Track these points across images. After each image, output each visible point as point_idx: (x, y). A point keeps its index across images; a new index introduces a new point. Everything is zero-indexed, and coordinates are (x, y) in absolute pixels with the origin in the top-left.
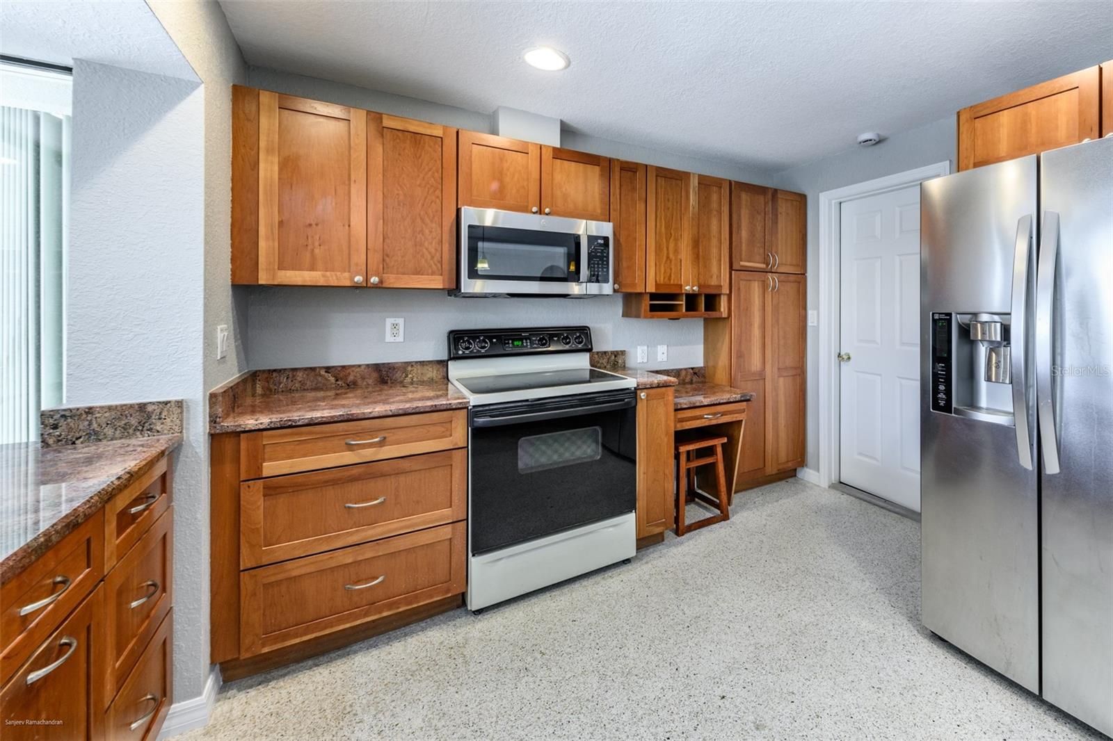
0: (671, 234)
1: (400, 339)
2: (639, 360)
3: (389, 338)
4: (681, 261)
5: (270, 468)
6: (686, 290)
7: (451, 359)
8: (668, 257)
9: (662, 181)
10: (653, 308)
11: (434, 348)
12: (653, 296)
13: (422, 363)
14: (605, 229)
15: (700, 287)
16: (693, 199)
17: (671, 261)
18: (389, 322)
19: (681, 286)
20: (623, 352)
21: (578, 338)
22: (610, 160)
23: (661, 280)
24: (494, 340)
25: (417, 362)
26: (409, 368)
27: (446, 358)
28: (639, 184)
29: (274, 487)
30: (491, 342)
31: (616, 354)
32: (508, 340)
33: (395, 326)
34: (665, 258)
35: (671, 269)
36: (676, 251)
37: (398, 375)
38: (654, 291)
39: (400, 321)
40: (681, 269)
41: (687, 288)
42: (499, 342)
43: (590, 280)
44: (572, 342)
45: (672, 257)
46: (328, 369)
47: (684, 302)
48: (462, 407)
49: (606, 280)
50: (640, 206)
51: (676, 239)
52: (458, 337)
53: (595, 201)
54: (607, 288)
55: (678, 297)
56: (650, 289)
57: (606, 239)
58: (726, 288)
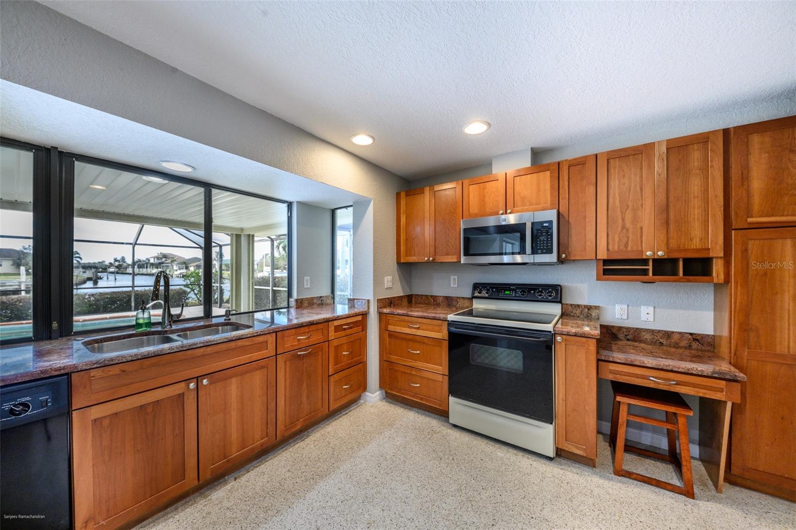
0: (628, 206)
1: (456, 286)
2: (616, 317)
3: (452, 285)
4: (641, 228)
6: (647, 256)
7: (473, 297)
8: (623, 227)
9: (614, 164)
10: (608, 272)
11: (467, 293)
12: (606, 262)
13: (464, 299)
14: (551, 215)
15: (669, 251)
16: (659, 165)
17: (627, 230)
18: (452, 277)
19: (642, 252)
21: (549, 292)
22: (559, 164)
23: (615, 247)
24: (494, 290)
25: (462, 298)
26: (458, 300)
27: (471, 297)
28: (589, 172)
29: (391, 335)
30: (492, 290)
32: (502, 290)
33: (454, 279)
34: (620, 229)
35: (628, 238)
36: (635, 219)
37: (454, 302)
38: (605, 257)
39: (456, 277)
40: (641, 236)
41: (649, 253)
42: (496, 291)
43: (534, 252)
44: (544, 295)
45: (628, 225)
46: (432, 296)
47: (650, 267)
48: (445, 320)
49: (549, 251)
50: (592, 189)
51: (635, 210)
52: (477, 287)
53: (547, 195)
54: (552, 258)
55: (645, 261)
56: (603, 255)
57: (551, 222)
58: (717, 251)
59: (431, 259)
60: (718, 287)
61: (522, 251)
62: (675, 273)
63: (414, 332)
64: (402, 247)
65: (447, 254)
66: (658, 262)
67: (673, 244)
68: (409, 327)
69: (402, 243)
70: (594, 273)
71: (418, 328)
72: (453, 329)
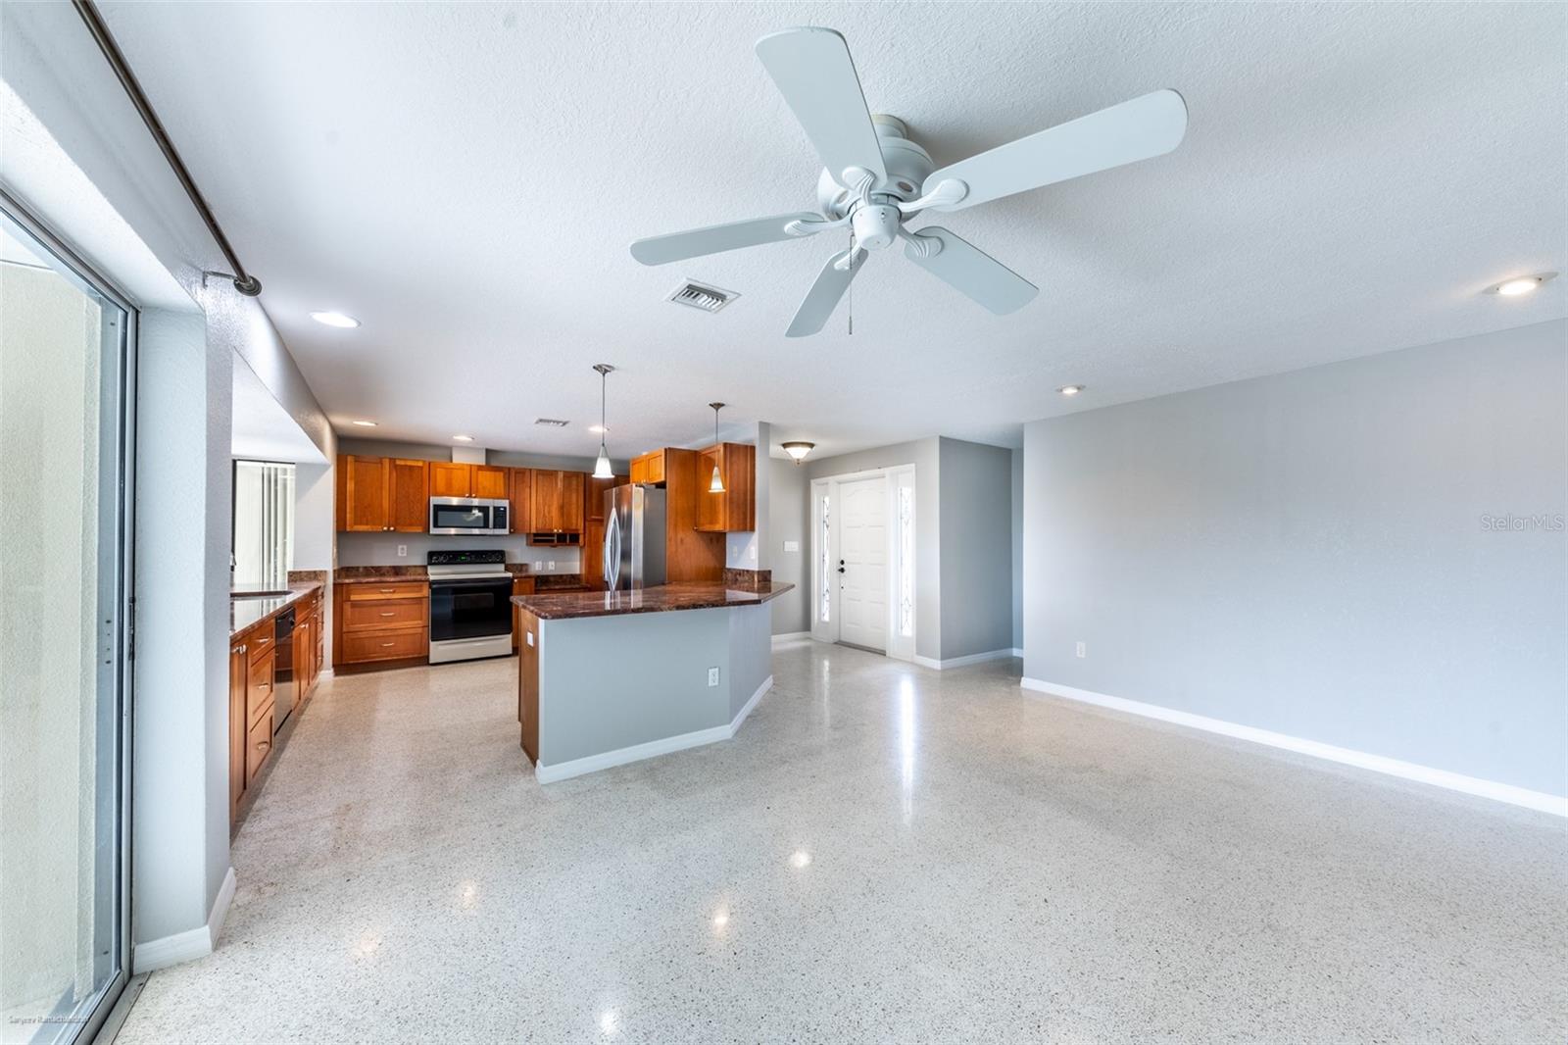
0: (547, 504)
1: (405, 555)
2: (537, 569)
3: (400, 554)
4: (552, 517)
5: (353, 597)
6: (554, 532)
7: (429, 564)
9: (540, 477)
10: (536, 541)
11: (419, 559)
12: (535, 535)
13: (415, 566)
14: (505, 503)
15: (563, 531)
16: (560, 484)
17: (545, 516)
18: (400, 547)
19: (552, 529)
20: (526, 565)
21: (498, 556)
22: (509, 469)
23: (540, 526)
24: (451, 556)
25: (411, 566)
26: (408, 568)
27: (426, 564)
28: (527, 480)
29: (355, 605)
30: (449, 557)
31: (522, 565)
32: (458, 556)
33: (403, 549)
34: (541, 516)
35: (546, 520)
36: (550, 512)
37: (404, 572)
38: (535, 532)
39: (405, 547)
40: (552, 522)
41: (556, 531)
42: (453, 558)
43: (495, 527)
44: (494, 558)
45: (547, 514)
46: (373, 567)
47: (555, 538)
48: (428, 580)
49: (505, 527)
50: (528, 490)
51: (549, 506)
52: (431, 554)
53: (501, 489)
54: (506, 531)
55: (552, 535)
56: (533, 531)
57: (505, 508)
58: (581, 531)
59: (392, 529)
60: (581, 548)
61: (486, 526)
62: (565, 541)
63: (388, 596)
64: (348, 515)
65: (411, 525)
66: (559, 535)
67: (565, 526)
68: (382, 593)
69: (348, 510)
70: (525, 542)
71: (394, 592)
72: (434, 586)
